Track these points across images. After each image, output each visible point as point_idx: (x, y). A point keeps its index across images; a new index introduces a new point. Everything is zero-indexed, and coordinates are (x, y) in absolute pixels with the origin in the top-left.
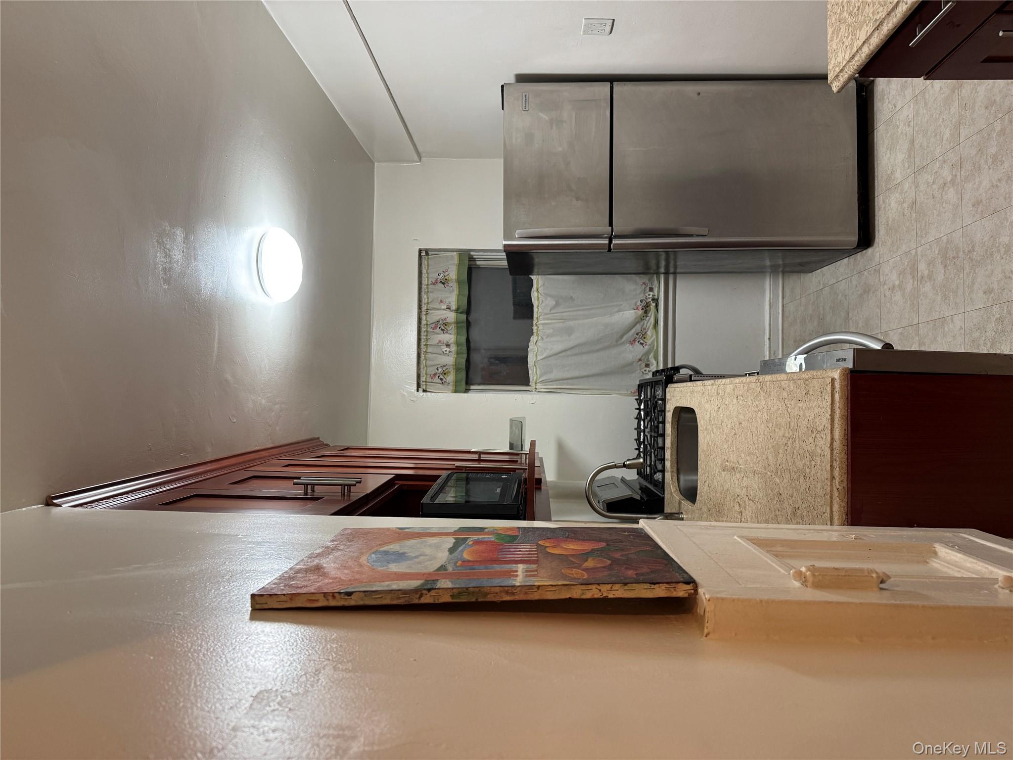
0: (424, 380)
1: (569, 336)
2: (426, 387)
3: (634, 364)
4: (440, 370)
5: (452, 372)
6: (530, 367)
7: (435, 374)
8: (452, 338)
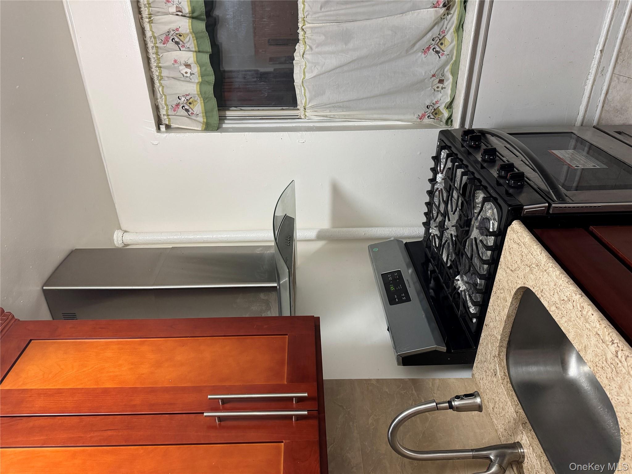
0: (165, 113)
1: (346, 44)
2: (169, 121)
3: (426, 81)
4: (183, 99)
5: (199, 101)
6: (297, 86)
7: (178, 105)
8: (190, 57)
